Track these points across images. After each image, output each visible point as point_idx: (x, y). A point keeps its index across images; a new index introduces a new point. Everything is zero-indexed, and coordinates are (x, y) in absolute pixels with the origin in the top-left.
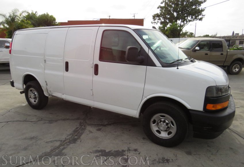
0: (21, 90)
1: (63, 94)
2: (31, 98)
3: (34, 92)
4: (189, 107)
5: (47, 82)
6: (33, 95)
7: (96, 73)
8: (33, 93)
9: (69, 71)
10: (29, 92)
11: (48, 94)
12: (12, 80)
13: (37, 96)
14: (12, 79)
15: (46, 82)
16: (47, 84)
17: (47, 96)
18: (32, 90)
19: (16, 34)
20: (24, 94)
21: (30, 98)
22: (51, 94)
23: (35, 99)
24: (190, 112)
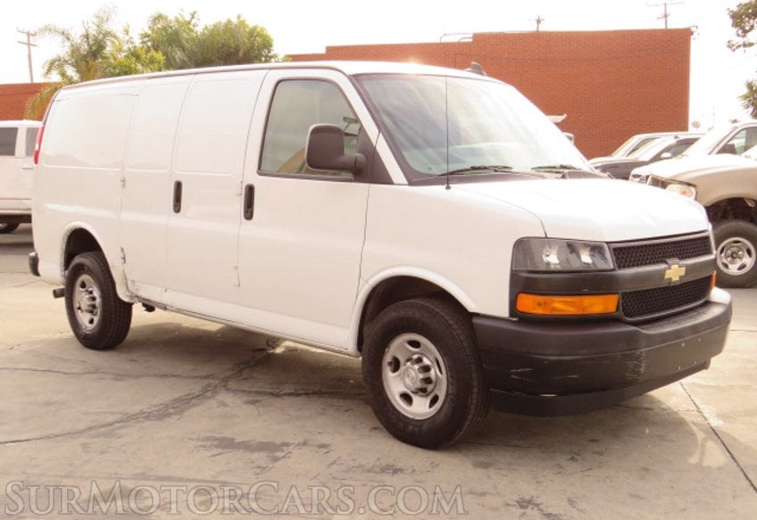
0: (57, 285)
1: (166, 290)
2: (82, 312)
3: (90, 289)
4: (471, 305)
5: (125, 251)
6: (87, 296)
7: (249, 214)
8: (86, 291)
9: (181, 212)
10: (78, 289)
11: (128, 293)
12: (32, 254)
13: (98, 302)
14: (34, 251)
15: (122, 250)
16: (124, 258)
17: (126, 299)
18: (86, 283)
19: (59, 101)
20: (62, 300)
21: (79, 311)
22: (135, 293)
23: (91, 312)
24: (476, 321)
